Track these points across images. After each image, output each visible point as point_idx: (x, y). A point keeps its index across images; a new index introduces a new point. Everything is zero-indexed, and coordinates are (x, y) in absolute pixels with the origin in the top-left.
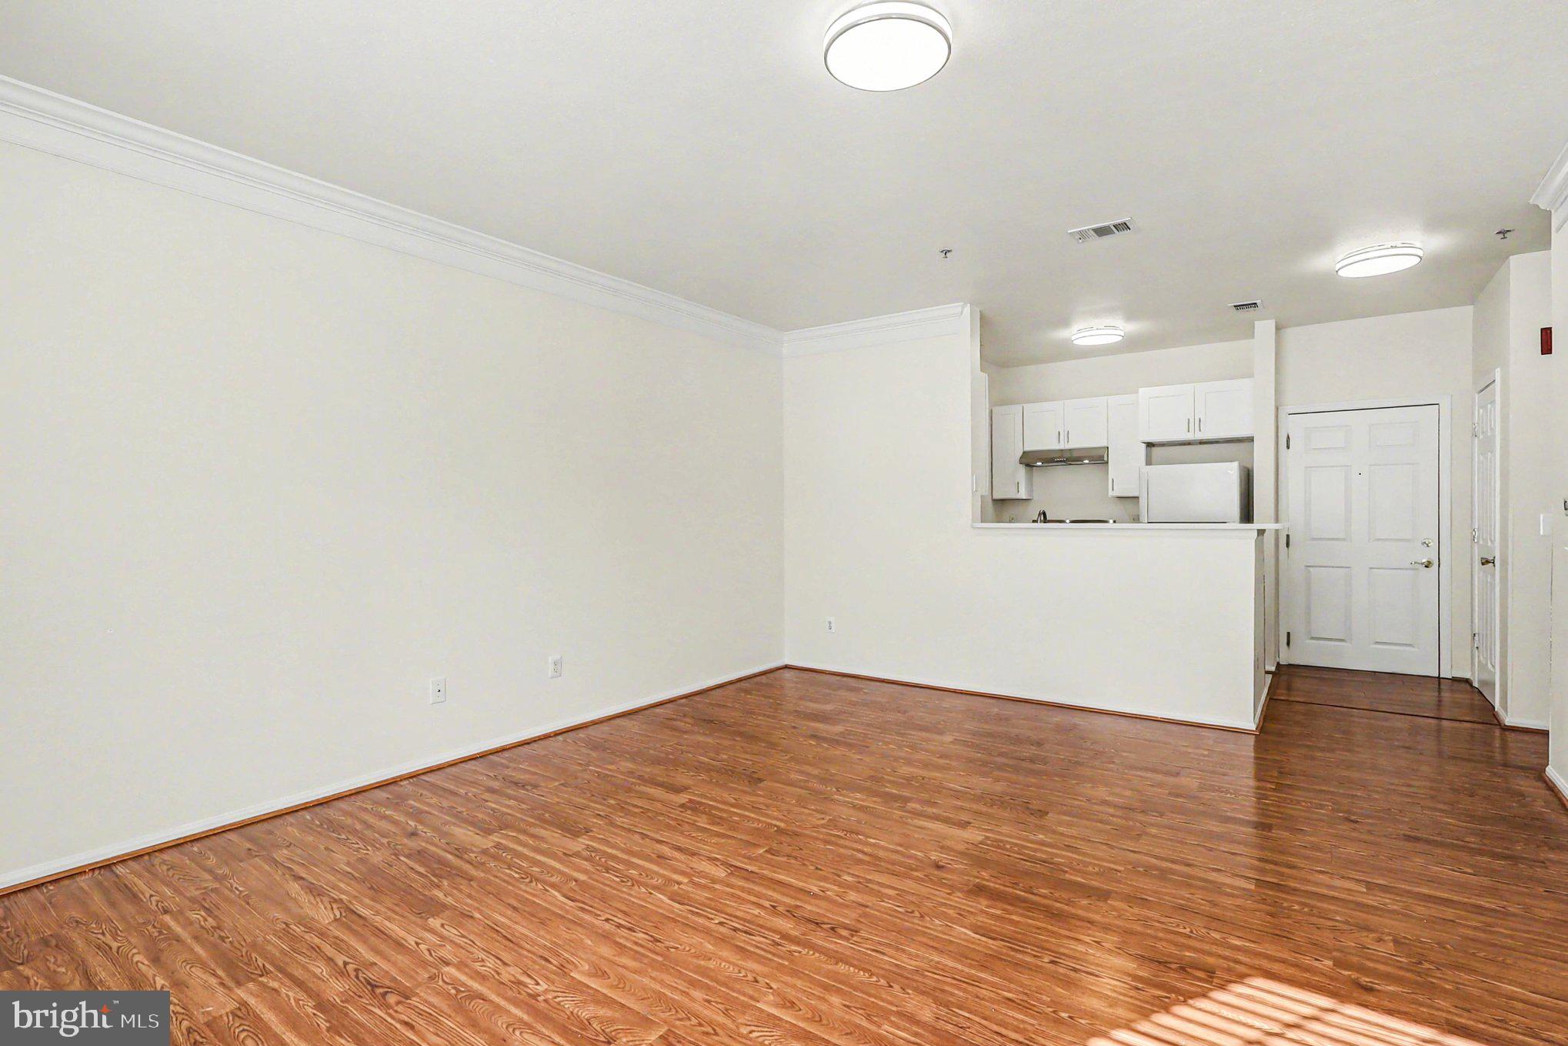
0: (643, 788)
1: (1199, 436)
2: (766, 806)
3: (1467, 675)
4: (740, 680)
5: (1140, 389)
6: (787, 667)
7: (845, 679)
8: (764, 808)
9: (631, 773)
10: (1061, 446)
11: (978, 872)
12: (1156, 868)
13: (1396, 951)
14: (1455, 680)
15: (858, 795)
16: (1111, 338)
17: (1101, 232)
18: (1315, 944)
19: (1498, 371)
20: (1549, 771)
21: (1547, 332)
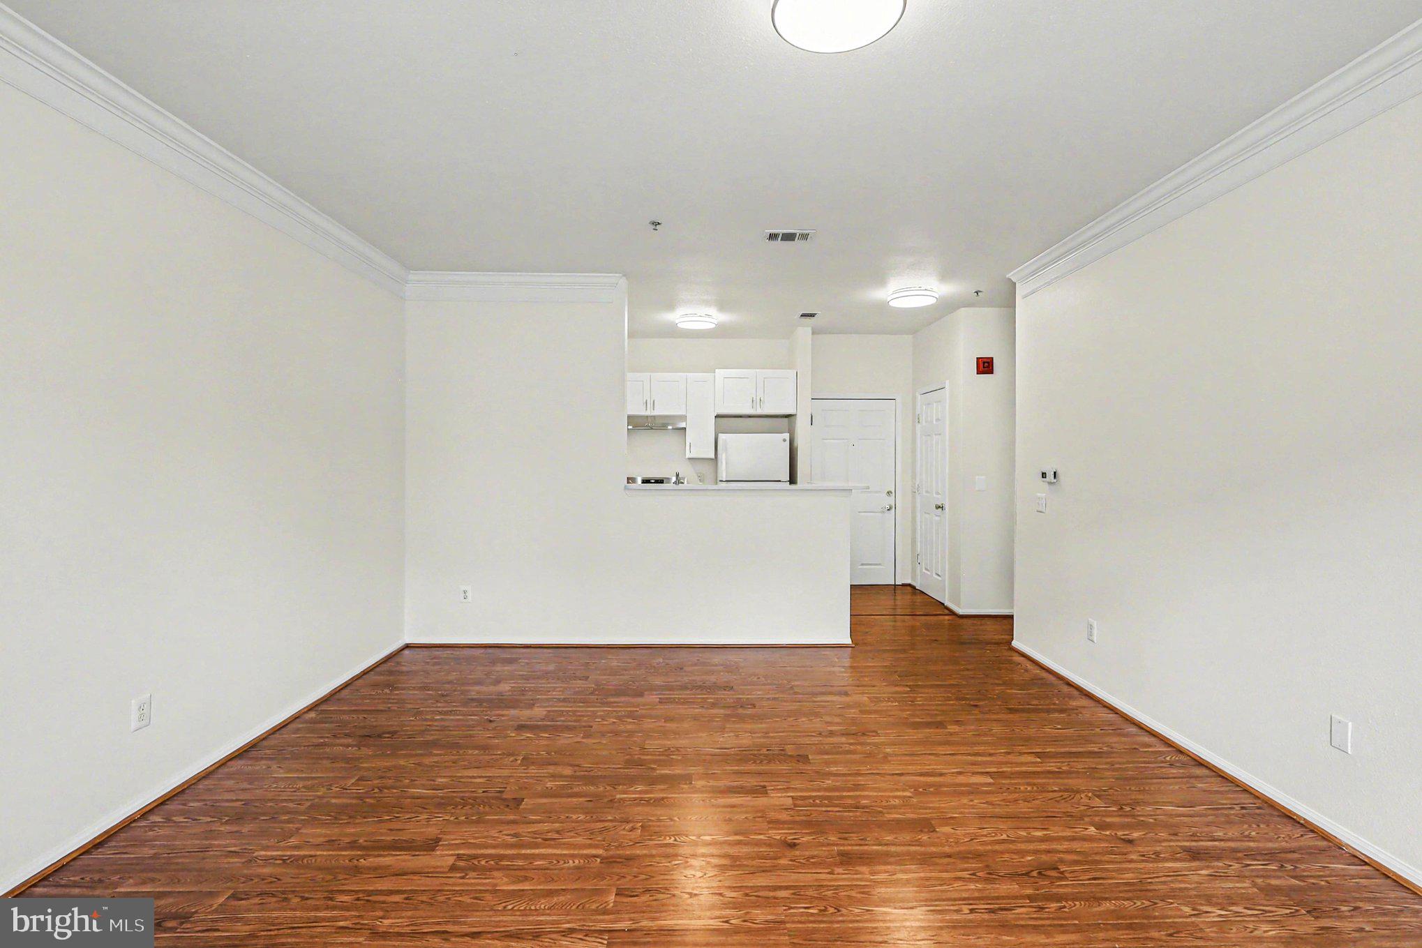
0: (372, 861)
1: (759, 412)
2: (558, 832)
3: (909, 581)
4: (365, 673)
5: (717, 370)
6: (407, 646)
7: (490, 651)
8: (556, 836)
9: (331, 843)
10: (648, 413)
11: (826, 839)
12: (931, 785)
13: (1106, 803)
14: (903, 585)
15: (640, 788)
16: (707, 325)
17: (789, 237)
18: (1071, 816)
19: (947, 382)
20: (1015, 643)
21: (985, 360)
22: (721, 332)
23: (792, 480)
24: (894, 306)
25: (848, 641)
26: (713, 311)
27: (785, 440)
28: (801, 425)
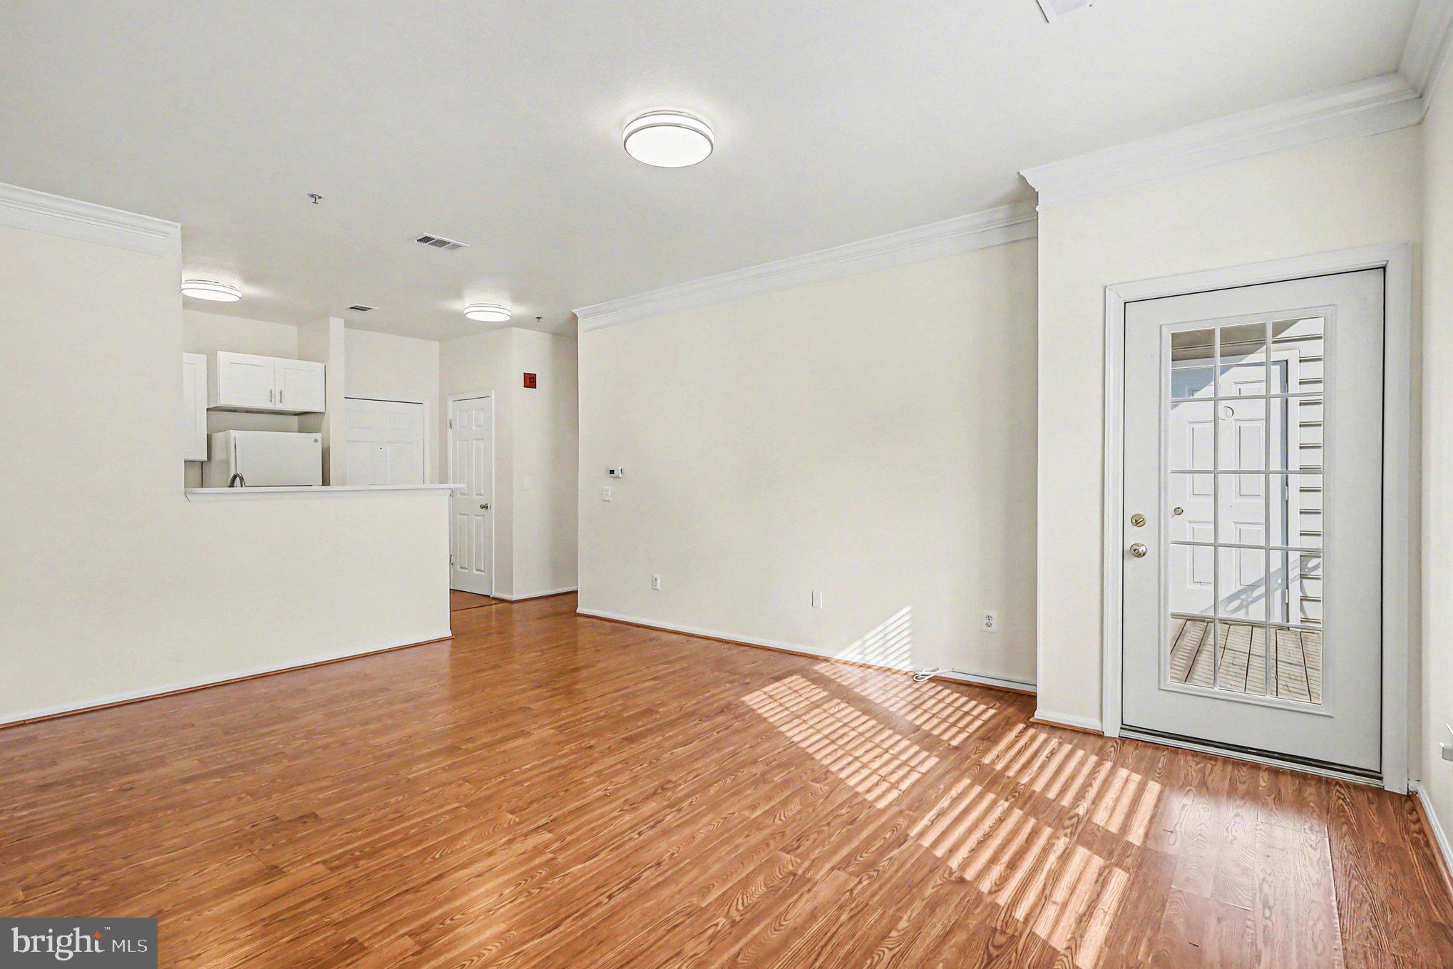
1: (280, 407)
5: (219, 353)
16: (228, 297)
17: (439, 244)
19: (493, 392)
20: (580, 610)
21: (531, 376)
22: (245, 308)
23: (326, 481)
24: (470, 317)
25: (449, 634)
26: (237, 283)
27: (316, 441)
28: (334, 423)
